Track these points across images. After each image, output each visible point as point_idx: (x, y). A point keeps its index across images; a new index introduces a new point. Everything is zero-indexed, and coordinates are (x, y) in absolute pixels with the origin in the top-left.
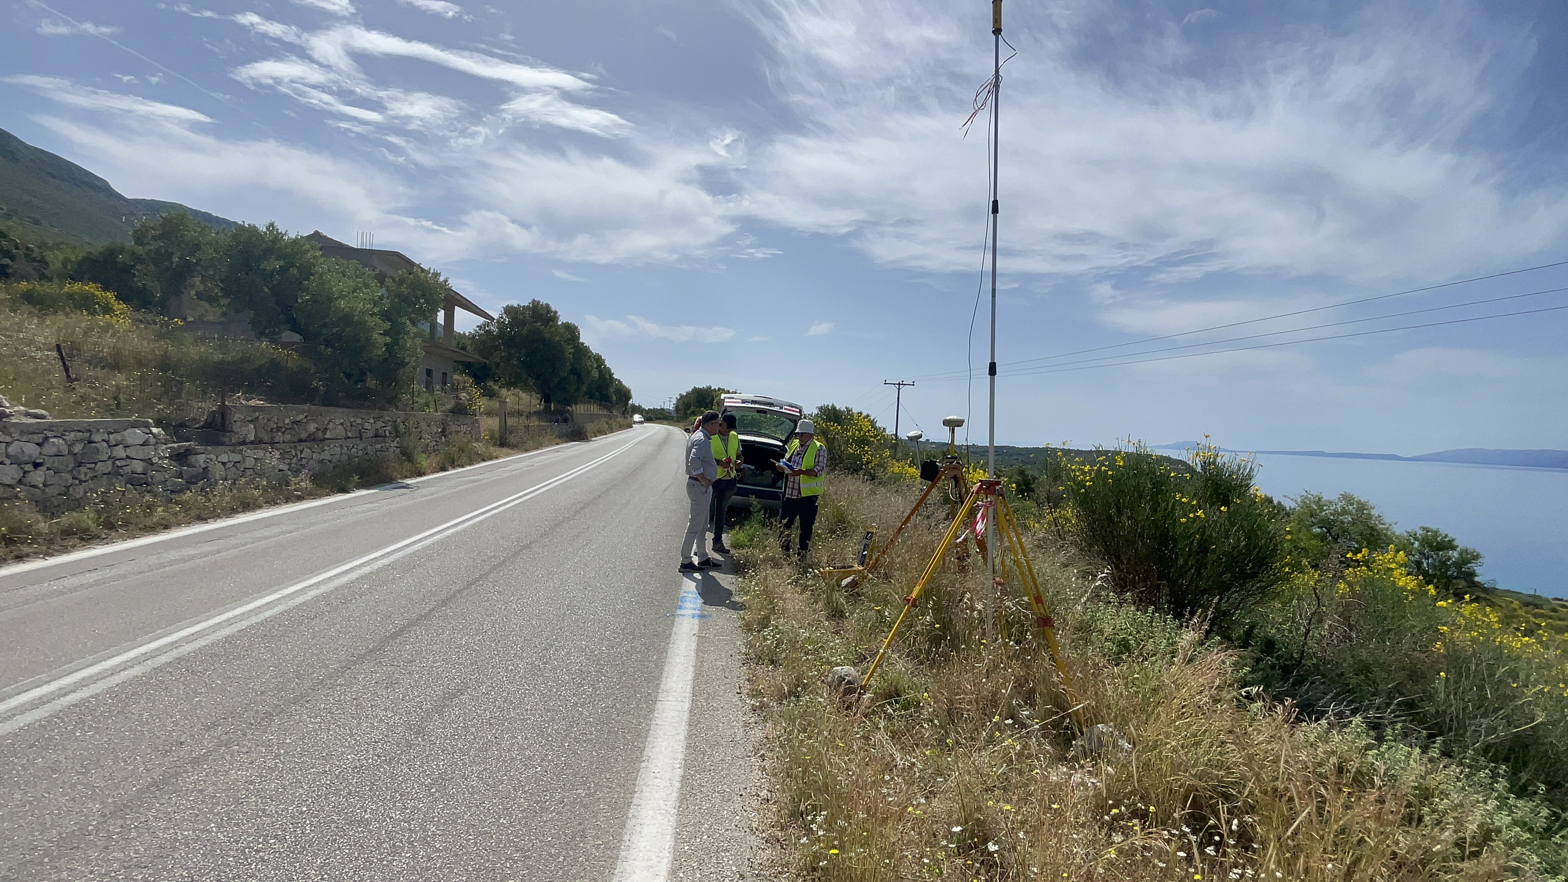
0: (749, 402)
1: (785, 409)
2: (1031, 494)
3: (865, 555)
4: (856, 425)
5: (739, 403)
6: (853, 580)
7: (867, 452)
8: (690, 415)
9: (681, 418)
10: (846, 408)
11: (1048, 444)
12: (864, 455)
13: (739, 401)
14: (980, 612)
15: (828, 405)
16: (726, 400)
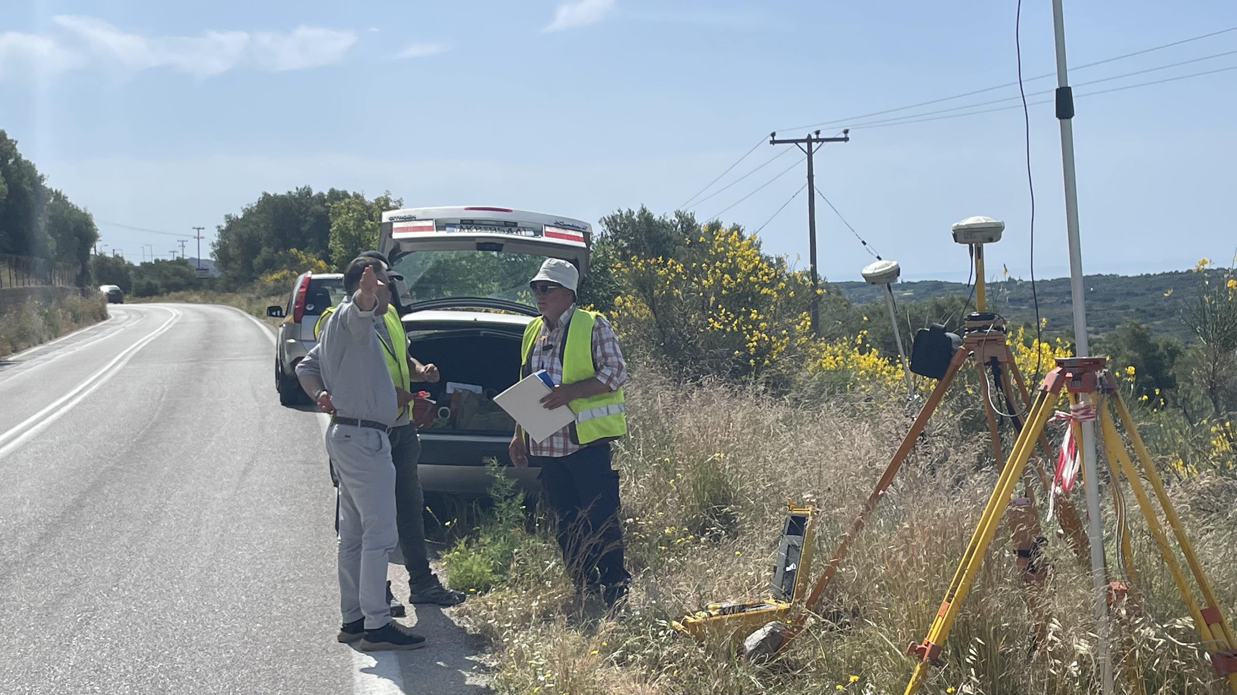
0: (453, 225)
1: (549, 234)
2: (1168, 392)
3: (792, 572)
4: (721, 257)
5: (429, 229)
6: (772, 633)
7: (756, 324)
8: (261, 272)
9: (236, 279)
10: (678, 214)
11: (1204, 263)
12: (750, 333)
13: (430, 223)
14: (1083, 662)
15: (631, 213)
16: (396, 225)
